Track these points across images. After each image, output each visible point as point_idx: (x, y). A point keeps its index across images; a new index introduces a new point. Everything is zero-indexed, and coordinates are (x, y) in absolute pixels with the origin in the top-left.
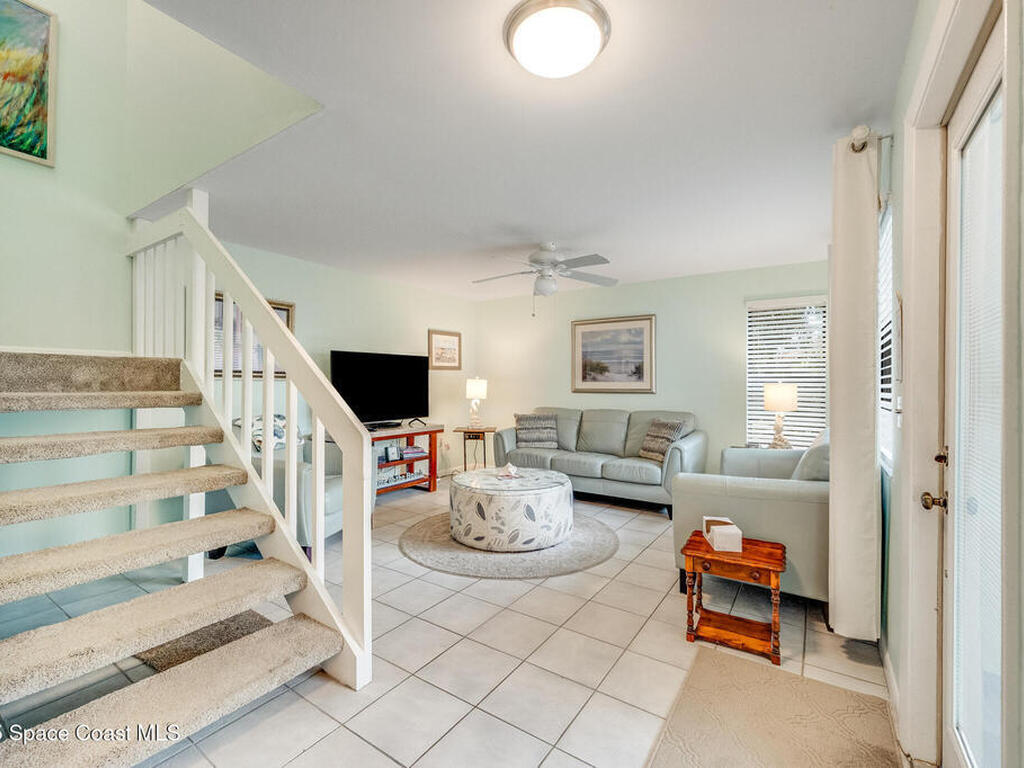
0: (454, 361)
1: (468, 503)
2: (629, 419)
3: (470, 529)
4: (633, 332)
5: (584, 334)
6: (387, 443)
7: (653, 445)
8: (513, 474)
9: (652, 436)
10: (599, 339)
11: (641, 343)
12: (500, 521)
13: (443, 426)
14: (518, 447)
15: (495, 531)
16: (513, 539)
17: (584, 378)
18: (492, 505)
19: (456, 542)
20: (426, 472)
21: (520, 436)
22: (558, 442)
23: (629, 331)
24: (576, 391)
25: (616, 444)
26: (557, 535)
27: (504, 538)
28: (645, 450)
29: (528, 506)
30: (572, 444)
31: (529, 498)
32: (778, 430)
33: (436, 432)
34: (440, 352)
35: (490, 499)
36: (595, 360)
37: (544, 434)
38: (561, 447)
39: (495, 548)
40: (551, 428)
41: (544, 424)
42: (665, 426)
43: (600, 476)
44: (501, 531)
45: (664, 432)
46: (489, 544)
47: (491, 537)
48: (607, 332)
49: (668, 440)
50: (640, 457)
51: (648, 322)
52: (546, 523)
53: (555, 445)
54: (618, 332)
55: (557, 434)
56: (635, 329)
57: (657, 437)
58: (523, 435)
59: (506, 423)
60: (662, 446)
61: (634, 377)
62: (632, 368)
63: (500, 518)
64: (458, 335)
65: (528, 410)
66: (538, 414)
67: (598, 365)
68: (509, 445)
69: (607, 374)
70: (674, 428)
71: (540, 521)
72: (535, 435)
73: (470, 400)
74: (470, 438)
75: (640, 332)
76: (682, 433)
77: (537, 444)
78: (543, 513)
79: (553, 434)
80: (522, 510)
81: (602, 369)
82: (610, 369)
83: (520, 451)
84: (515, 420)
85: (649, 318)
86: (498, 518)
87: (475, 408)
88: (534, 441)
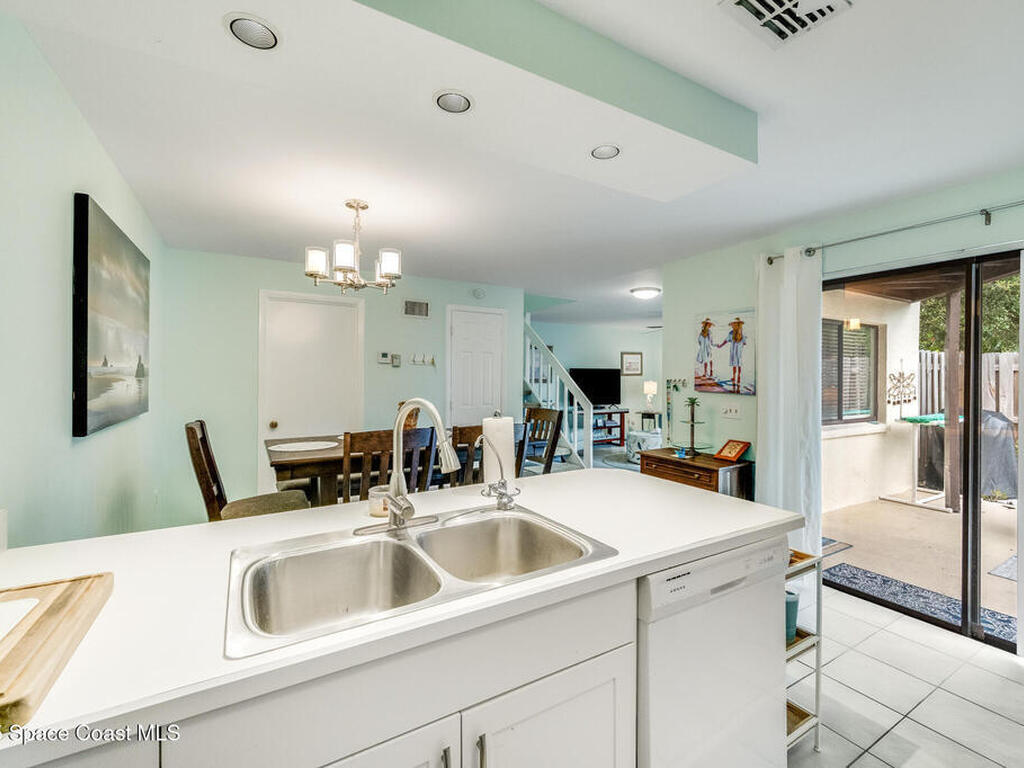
0: (638, 370)
6: (599, 417)
13: (629, 410)
19: (629, 462)
20: (618, 436)
33: (624, 413)
34: (628, 365)
35: (644, 441)
64: (641, 354)
73: (647, 395)
74: (646, 418)
87: (649, 399)
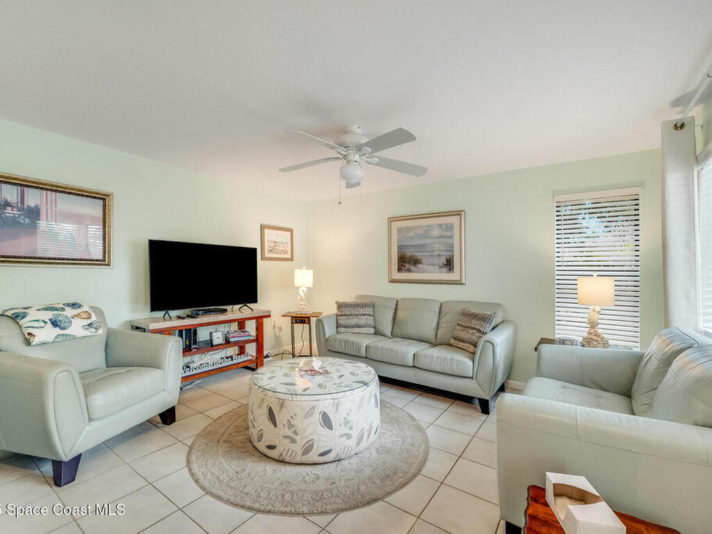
0: (287, 253)
1: (260, 406)
2: (440, 308)
3: (262, 434)
4: (444, 226)
5: (399, 230)
6: (212, 328)
7: (463, 335)
8: (317, 368)
9: (462, 326)
10: (412, 234)
11: (452, 237)
12: (292, 430)
13: (270, 311)
14: (338, 333)
15: (288, 441)
16: (307, 450)
17: (399, 270)
18: (284, 410)
19: (252, 445)
20: (254, 354)
21: (340, 322)
22: (375, 328)
23: (440, 226)
24: (392, 281)
25: (429, 332)
26: (358, 444)
27: (298, 448)
28: (455, 339)
29: (324, 413)
30: (388, 331)
31: (325, 404)
32: (593, 325)
33: (262, 317)
34: (272, 245)
35: (282, 404)
36: (408, 253)
37: (362, 320)
38: (377, 333)
39: (287, 459)
40: (369, 315)
41: (362, 311)
42: (475, 316)
43: (411, 365)
44: (293, 441)
45: (475, 323)
46: (281, 454)
47: (283, 447)
48: (420, 227)
49: (479, 331)
50: (451, 345)
51: (459, 216)
52: (346, 431)
53: (372, 331)
54: (430, 227)
55: (374, 320)
56: (446, 225)
57: (468, 327)
58: (342, 321)
59: (328, 309)
60: (474, 338)
61: (445, 269)
62: (444, 261)
63: (293, 426)
64: (291, 231)
65: (349, 298)
66: (358, 301)
67: (411, 257)
68: (330, 330)
69: (420, 265)
70: (484, 319)
71: (339, 429)
72: (354, 321)
73: (298, 288)
74: (296, 322)
75: (450, 227)
76: (493, 324)
77: (356, 330)
78: (342, 421)
79: (370, 321)
80: (317, 417)
81: (416, 262)
82: (424, 260)
83: (339, 336)
84: (336, 306)
85: (458, 213)
86: (290, 426)
87: (302, 294)
88: (353, 327)
